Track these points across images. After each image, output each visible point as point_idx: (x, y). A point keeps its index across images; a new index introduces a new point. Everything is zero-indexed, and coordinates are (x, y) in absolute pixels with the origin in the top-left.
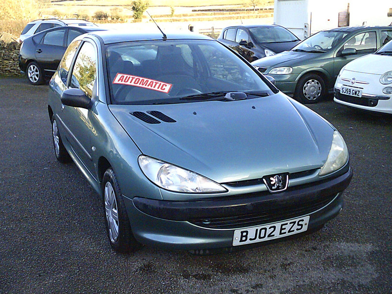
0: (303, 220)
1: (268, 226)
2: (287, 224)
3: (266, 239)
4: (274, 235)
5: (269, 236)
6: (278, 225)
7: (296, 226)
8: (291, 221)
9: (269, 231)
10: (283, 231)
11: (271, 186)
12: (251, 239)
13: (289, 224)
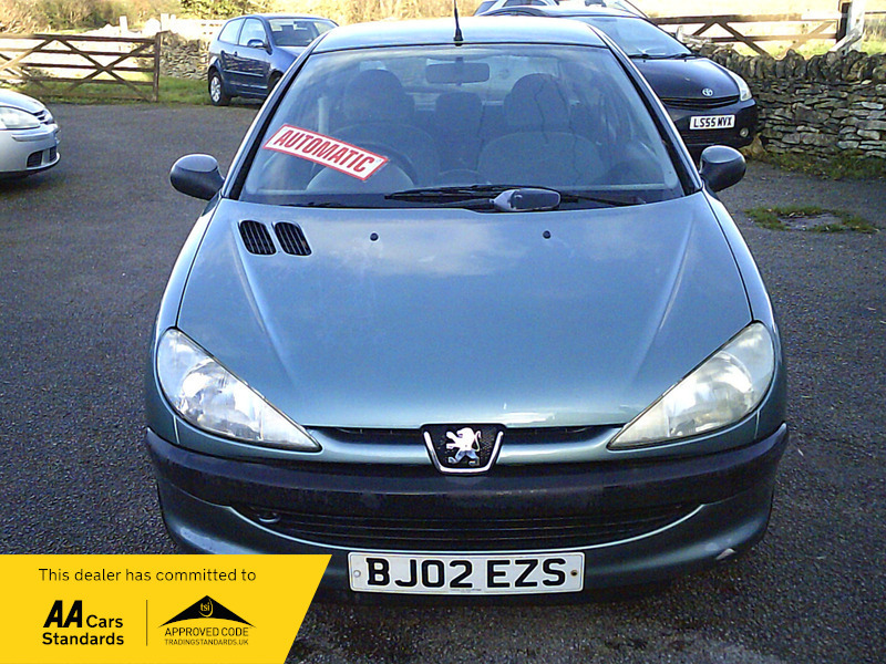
0: (561, 562)
1: (447, 559)
2: (507, 562)
3: (446, 590)
4: (470, 585)
5: (455, 584)
6: (479, 561)
7: (538, 575)
8: (524, 557)
9: (451, 573)
10: (497, 580)
11: (444, 453)
12: (399, 583)
13: (513, 562)
